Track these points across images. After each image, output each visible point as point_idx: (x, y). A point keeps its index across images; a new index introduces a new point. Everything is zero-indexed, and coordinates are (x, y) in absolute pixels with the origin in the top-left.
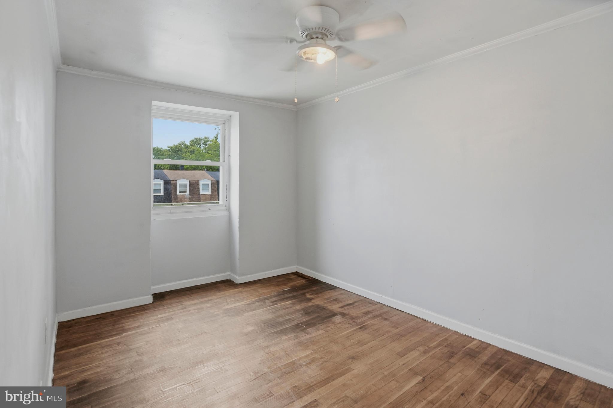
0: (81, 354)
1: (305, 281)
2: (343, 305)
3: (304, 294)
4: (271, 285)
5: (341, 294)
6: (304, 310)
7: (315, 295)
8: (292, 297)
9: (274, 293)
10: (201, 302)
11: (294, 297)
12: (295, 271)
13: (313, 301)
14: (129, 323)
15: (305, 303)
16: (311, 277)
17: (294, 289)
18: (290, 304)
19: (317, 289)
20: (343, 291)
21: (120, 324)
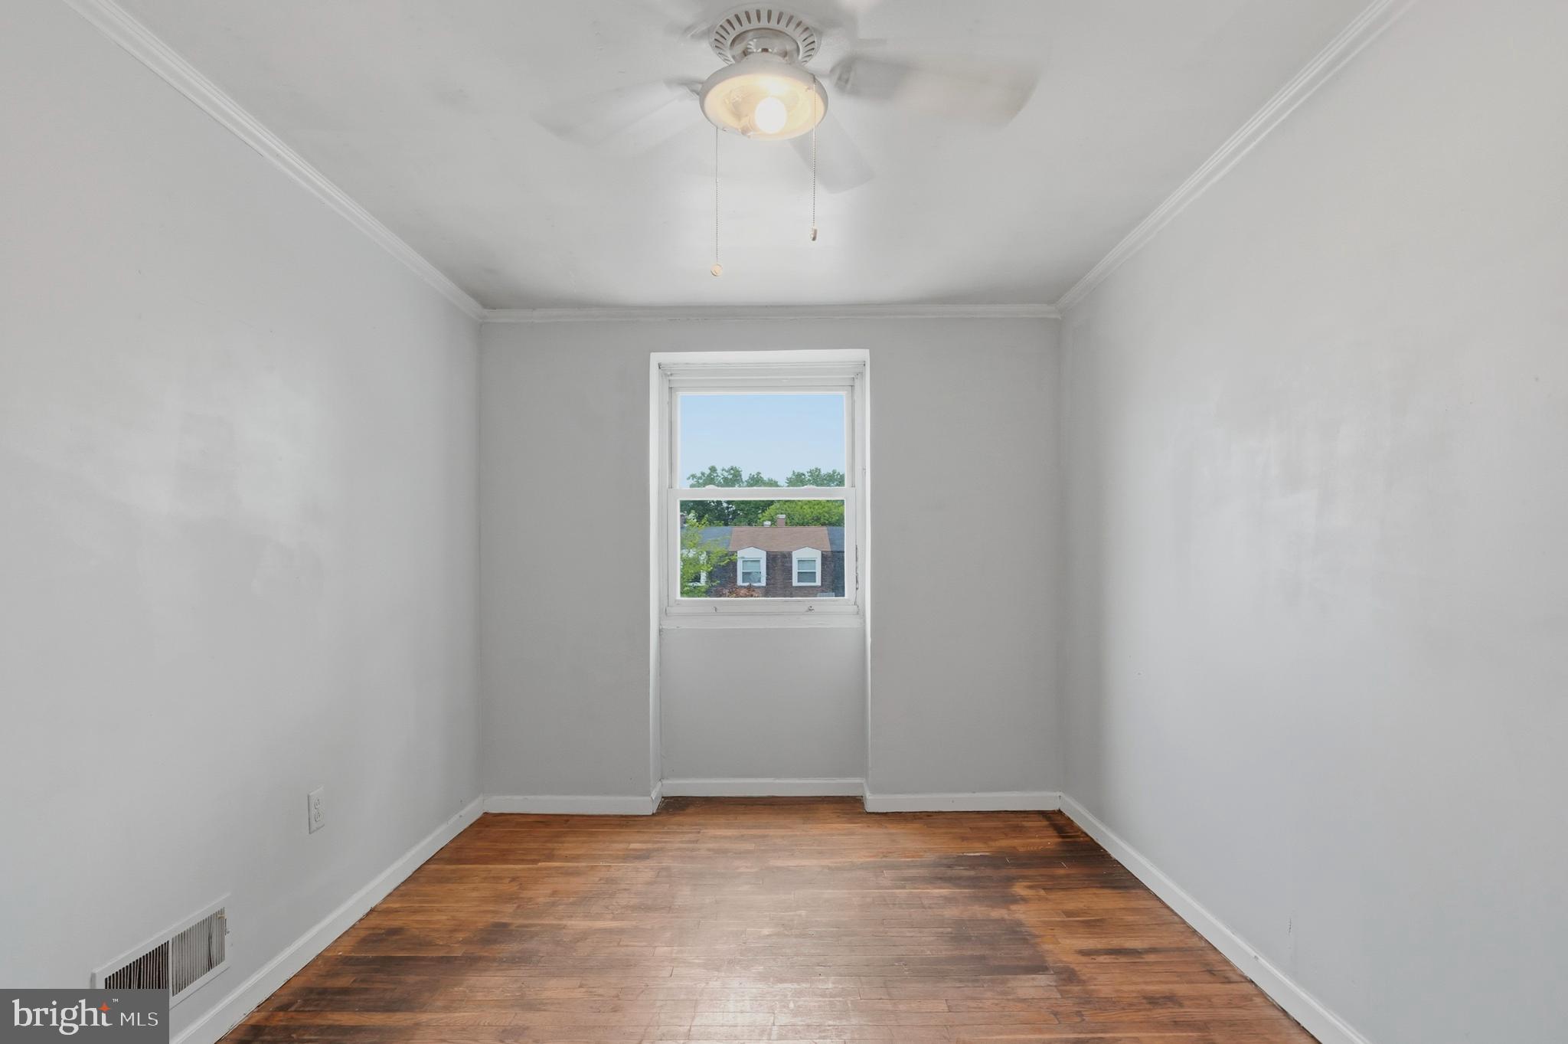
0: (448, 880)
1: (1058, 844)
2: (1099, 946)
3: (1010, 880)
4: (946, 833)
5: (1135, 911)
6: (959, 923)
7: (1042, 893)
8: (970, 878)
9: (930, 857)
10: (743, 836)
11: (973, 882)
12: (1056, 808)
13: (1014, 907)
14: (571, 846)
15: (987, 906)
16: (1087, 835)
17: (996, 861)
18: (941, 897)
19: (1068, 876)
20: (1150, 904)
21: (557, 842)
